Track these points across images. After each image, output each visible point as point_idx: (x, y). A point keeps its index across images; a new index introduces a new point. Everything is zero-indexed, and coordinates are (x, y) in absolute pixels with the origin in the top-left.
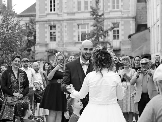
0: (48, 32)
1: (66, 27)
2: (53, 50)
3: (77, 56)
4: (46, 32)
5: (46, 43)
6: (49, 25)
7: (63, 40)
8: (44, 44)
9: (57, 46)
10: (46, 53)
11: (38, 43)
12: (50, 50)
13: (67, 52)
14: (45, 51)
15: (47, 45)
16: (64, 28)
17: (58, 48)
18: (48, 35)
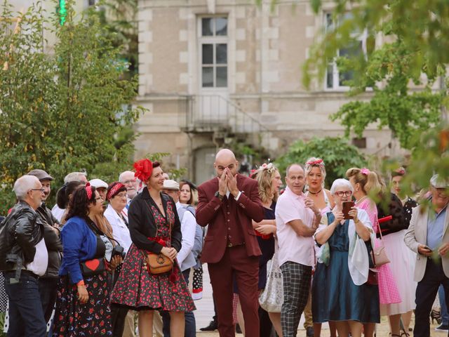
0: (191, 45)
1: (271, 25)
2: (212, 124)
3: (314, 153)
4: (184, 47)
5: (184, 93)
6: (197, 15)
7: (258, 80)
8: (177, 98)
9: (232, 109)
10: (183, 140)
11: (146, 95)
12: (203, 124)
13: (275, 133)
14: (177, 130)
15: (186, 102)
16: (266, 29)
17: (236, 117)
18: (193, 57)
